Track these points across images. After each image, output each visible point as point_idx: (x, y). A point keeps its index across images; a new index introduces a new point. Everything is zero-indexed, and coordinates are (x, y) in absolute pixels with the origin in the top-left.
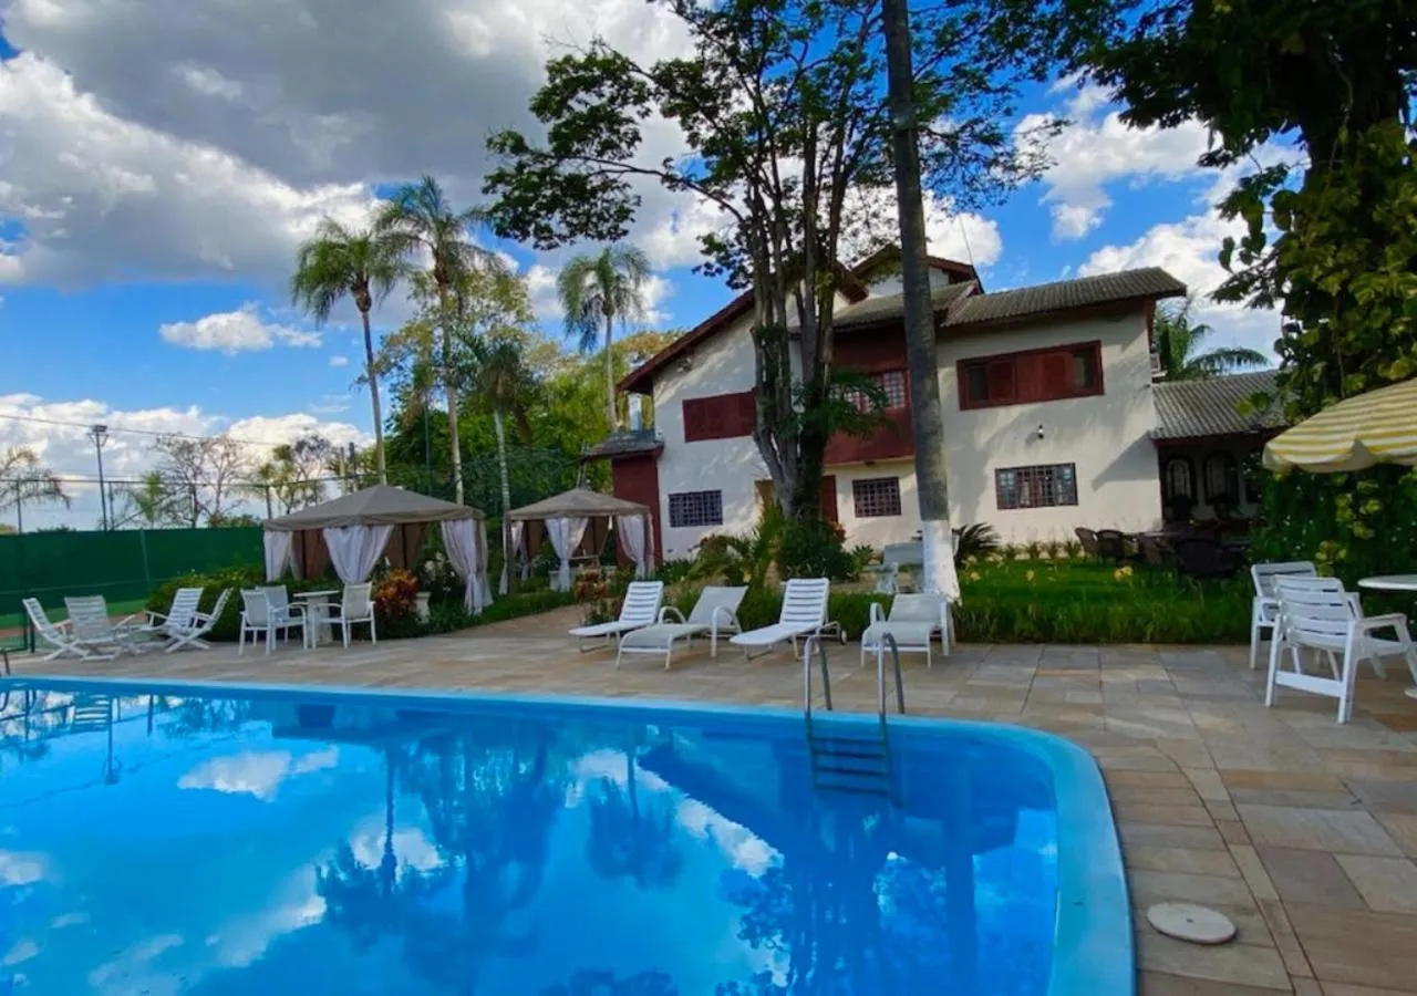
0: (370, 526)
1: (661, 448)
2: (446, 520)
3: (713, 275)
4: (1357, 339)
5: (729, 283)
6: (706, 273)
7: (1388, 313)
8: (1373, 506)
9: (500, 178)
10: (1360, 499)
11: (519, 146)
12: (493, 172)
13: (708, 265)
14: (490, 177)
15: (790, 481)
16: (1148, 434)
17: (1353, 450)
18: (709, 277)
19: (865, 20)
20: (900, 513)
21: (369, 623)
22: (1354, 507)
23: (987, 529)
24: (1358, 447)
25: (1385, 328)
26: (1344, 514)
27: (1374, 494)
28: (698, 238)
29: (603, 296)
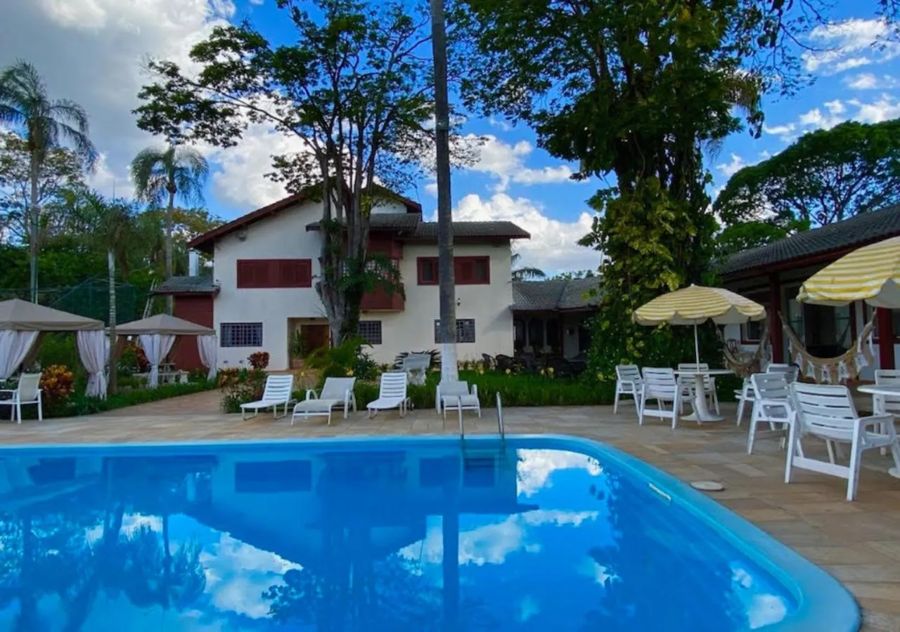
0: (19, 331)
1: (218, 291)
2: (82, 330)
3: (276, 181)
4: (638, 269)
5: (286, 188)
6: (272, 179)
7: (651, 259)
8: (641, 344)
9: (155, 90)
10: (636, 340)
11: (173, 71)
12: (151, 85)
13: (274, 175)
14: (147, 88)
15: (339, 318)
16: (510, 307)
17: (674, 316)
18: (274, 182)
19: (393, 55)
20: (381, 343)
21: (37, 404)
22: (634, 344)
23: (438, 353)
24: (677, 315)
25: (650, 266)
26: (630, 348)
27: (641, 339)
28: (271, 156)
29: (168, 179)
